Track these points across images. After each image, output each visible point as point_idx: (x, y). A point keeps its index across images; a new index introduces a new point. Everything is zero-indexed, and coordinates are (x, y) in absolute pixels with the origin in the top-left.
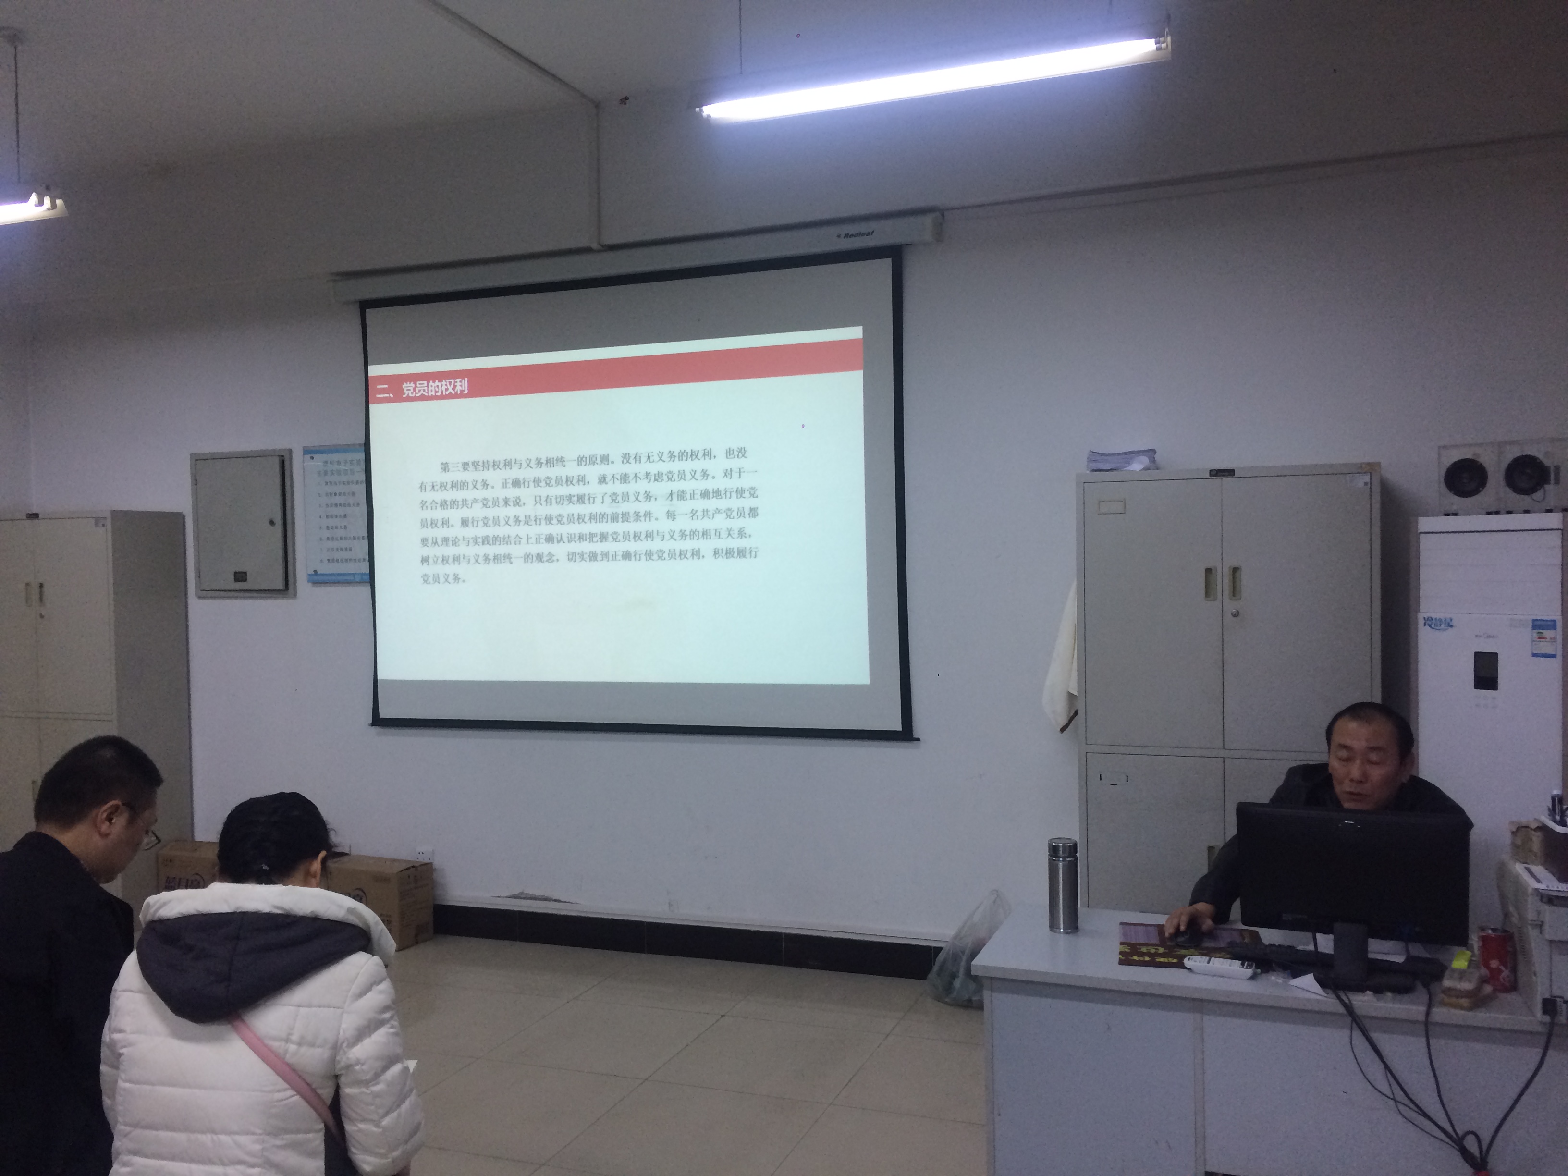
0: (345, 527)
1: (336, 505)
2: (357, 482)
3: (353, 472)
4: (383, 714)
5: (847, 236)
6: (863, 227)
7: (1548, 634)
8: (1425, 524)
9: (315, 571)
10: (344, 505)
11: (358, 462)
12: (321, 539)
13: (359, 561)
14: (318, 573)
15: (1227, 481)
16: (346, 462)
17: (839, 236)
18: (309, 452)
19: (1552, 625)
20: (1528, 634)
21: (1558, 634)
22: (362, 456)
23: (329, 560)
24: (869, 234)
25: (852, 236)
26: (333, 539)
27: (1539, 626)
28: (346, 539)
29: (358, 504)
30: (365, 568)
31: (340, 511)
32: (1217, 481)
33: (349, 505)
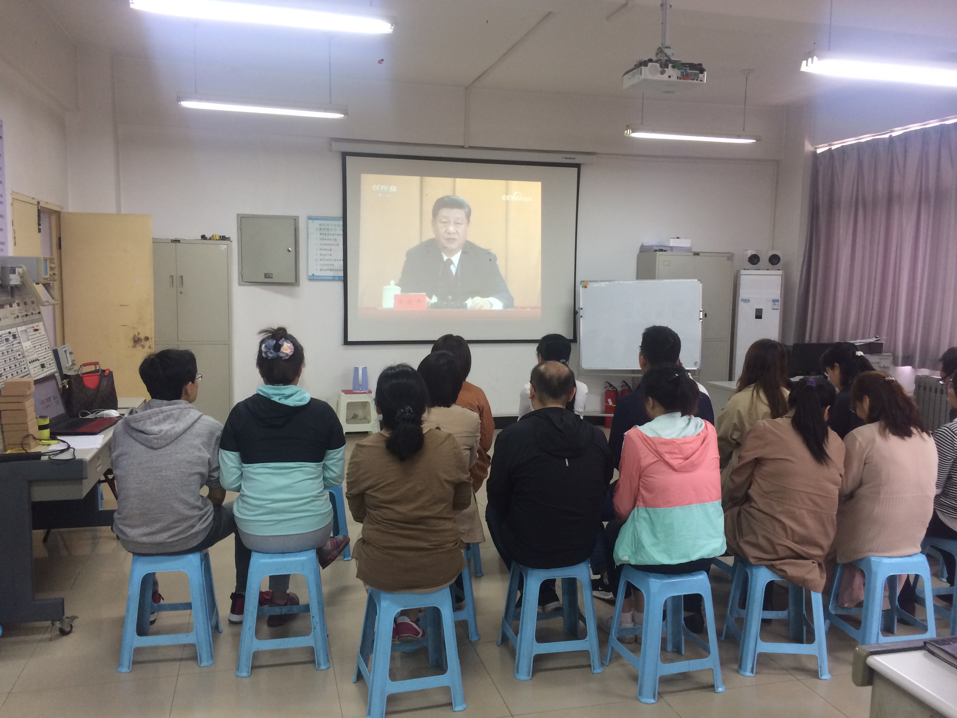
0: (331, 255)
1: (326, 244)
2: (338, 235)
3: (335, 230)
4: (350, 339)
5: (566, 158)
6: (573, 156)
7: (777, 303)
8: (743, 272)
9: (313, 275)
10: (331, 245)
11: (339, 226)
12: (317, 260)
13: (338, 270)
14: (315, 275)
15: (698, 257)
16: (332, 225)
17: (563, 158)
18: (310, 218)
19: (778, 301)
20: (771, 303)
21: (779, 303)
22: (341, 223)
23: (321, 270)
24: (574, 159)
25: (568, 158)
26: (323, 260)
27: (774, 301)
28: (331, 260)
29: (338, 245)
30: (341, 274)
31: (327, 247)
32: (695, 257)
33: (333, 245)
